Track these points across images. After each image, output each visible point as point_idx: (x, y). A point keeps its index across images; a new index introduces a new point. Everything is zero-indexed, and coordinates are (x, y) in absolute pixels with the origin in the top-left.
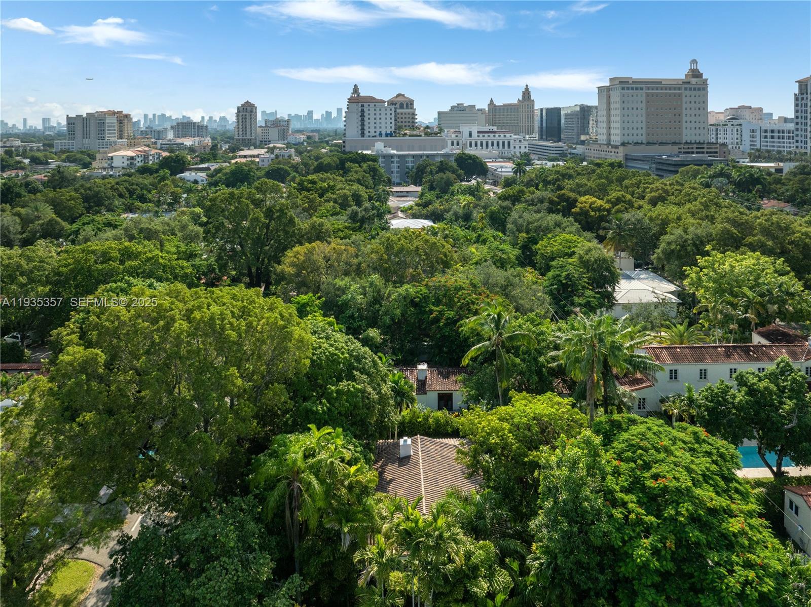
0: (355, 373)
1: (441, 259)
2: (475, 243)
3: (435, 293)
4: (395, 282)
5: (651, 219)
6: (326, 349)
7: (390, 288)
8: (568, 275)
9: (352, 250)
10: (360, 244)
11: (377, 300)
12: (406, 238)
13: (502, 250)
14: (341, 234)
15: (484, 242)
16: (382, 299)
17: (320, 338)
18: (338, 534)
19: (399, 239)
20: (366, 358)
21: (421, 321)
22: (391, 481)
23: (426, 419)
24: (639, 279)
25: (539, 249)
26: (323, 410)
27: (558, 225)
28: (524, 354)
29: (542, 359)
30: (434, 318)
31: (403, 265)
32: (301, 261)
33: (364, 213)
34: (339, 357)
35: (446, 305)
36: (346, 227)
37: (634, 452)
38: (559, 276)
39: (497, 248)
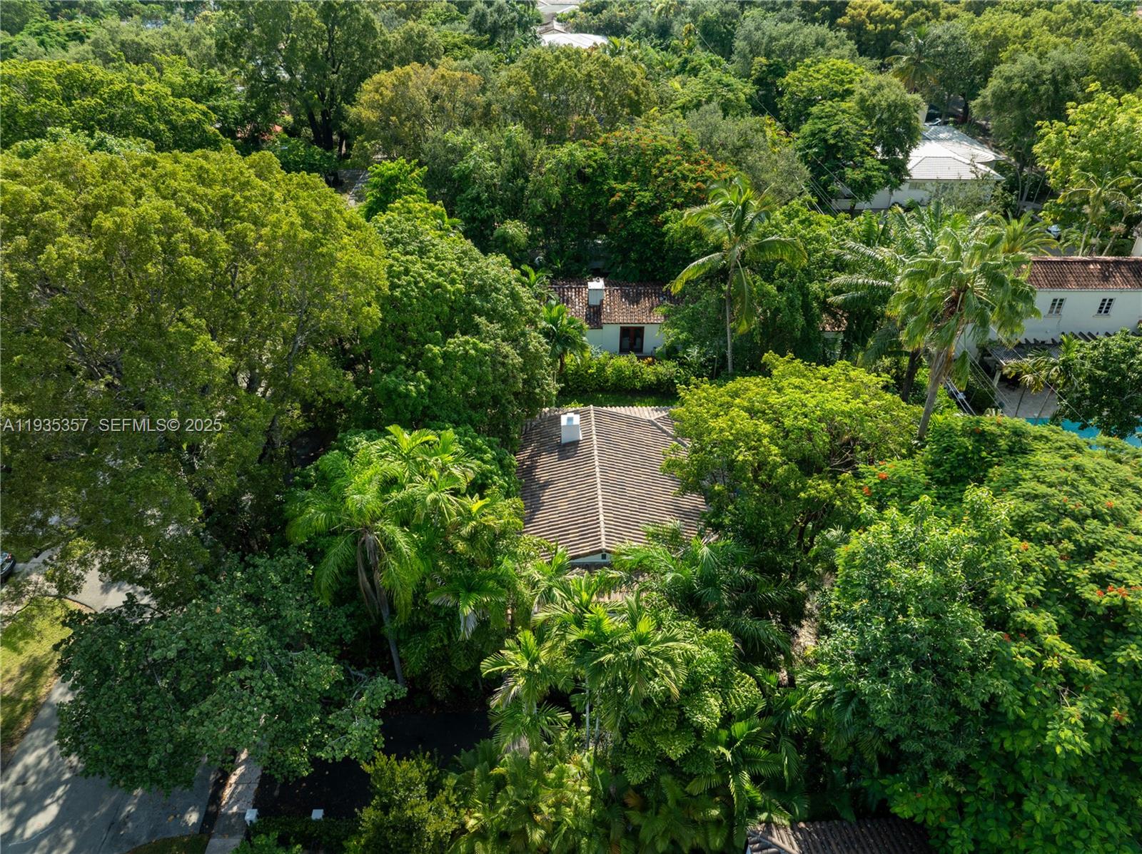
0: (477, 319)
1: (630, 98)
2: (677, 73)
3: (620, 159)
4: (550, 140)
5: (976, 36)
6: (420, 275)
7: (544, 150)
8: (839, 131)
9: (475, 79)
10: (488, 68)
11: (520, 169)
12: (568, 57)
13: (728, 85)
14: (457, 52)
15: (695, 71)
16: (530, 169)
17: (407, 253)
18: (453, 613)
19: (557, 59)
20: (497, 290)
21: (595, 208)
22: (546, 484)
23: (601, 368)
24: (938, 140)
25: (789, 84)
26: (419, 392)
27: (820, 43)
28: (782, 275)
29: (815, 287)
30: (617, 203)
31: (565, 108)
32: (387, 100)
33: (496, 15)
34: (447, 291)
35: (637, 180)
36: (467, 42)
37: (1055, 522)
38: (824, 131)
39: (719, 82)
